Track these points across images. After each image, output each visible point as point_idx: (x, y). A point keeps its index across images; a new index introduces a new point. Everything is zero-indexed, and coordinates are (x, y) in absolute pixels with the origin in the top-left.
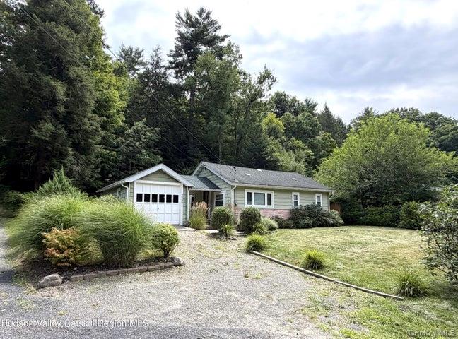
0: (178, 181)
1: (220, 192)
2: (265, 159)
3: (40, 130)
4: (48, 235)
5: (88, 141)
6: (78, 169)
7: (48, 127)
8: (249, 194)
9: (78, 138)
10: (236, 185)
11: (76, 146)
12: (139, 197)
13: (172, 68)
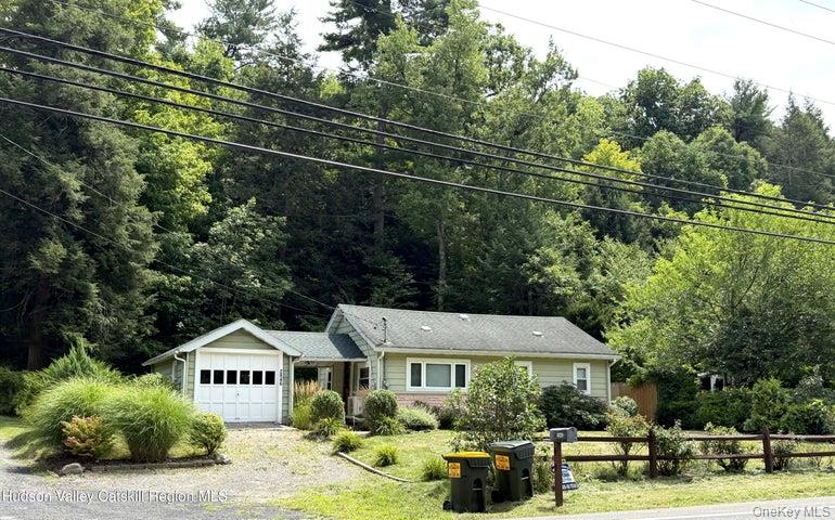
0: (274, 348)
1: (365, 362)
2: (525, 279)
3: (42, 257)
4: (68, 425)
5: (126, 263)
6: (107, 321)
7: (55, 250)
8: (416, 369)
9: (108, 260)
10: (383, 351)
11: (105, 276)
12: (205, 376)
13: (336, 48)
